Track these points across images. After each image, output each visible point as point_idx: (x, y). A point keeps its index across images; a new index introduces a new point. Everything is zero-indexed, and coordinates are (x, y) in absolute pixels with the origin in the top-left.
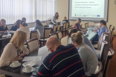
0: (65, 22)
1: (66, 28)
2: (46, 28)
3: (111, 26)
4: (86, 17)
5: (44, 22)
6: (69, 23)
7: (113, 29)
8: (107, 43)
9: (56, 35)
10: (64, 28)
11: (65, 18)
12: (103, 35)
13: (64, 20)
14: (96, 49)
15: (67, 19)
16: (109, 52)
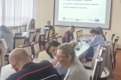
0: (48, 28)
1: (48, 37)
2: (18, 37)
3: (114, 35)
4: (80, 21)
5: (16, 28)
6: (54, 31)
7: (116, 40)
8: (102, 59)
9: (30, 47)
10: (46, 37)
11: (49, 22)
12: (100, 48)
13: (46, 26)
14: (87, 68)
15: (52, 24)
16: (103, 73)
